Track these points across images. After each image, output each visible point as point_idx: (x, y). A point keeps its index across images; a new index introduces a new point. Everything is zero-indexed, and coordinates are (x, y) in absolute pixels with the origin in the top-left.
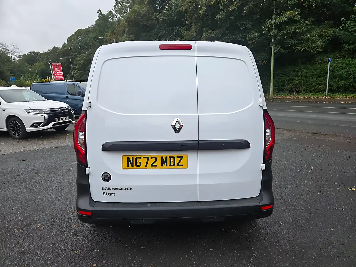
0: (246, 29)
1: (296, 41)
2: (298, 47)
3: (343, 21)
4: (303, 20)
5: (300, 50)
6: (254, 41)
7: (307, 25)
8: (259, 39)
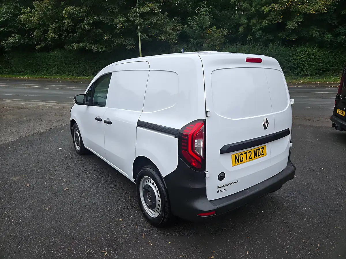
0: (112, 12)
1: (157, 32)
2: (160, 37)
3: (189, 19)
4: (160, 13)
5: (161, 40)
6: (122, 26)
7: (164, 18)
8: (126, 24)
